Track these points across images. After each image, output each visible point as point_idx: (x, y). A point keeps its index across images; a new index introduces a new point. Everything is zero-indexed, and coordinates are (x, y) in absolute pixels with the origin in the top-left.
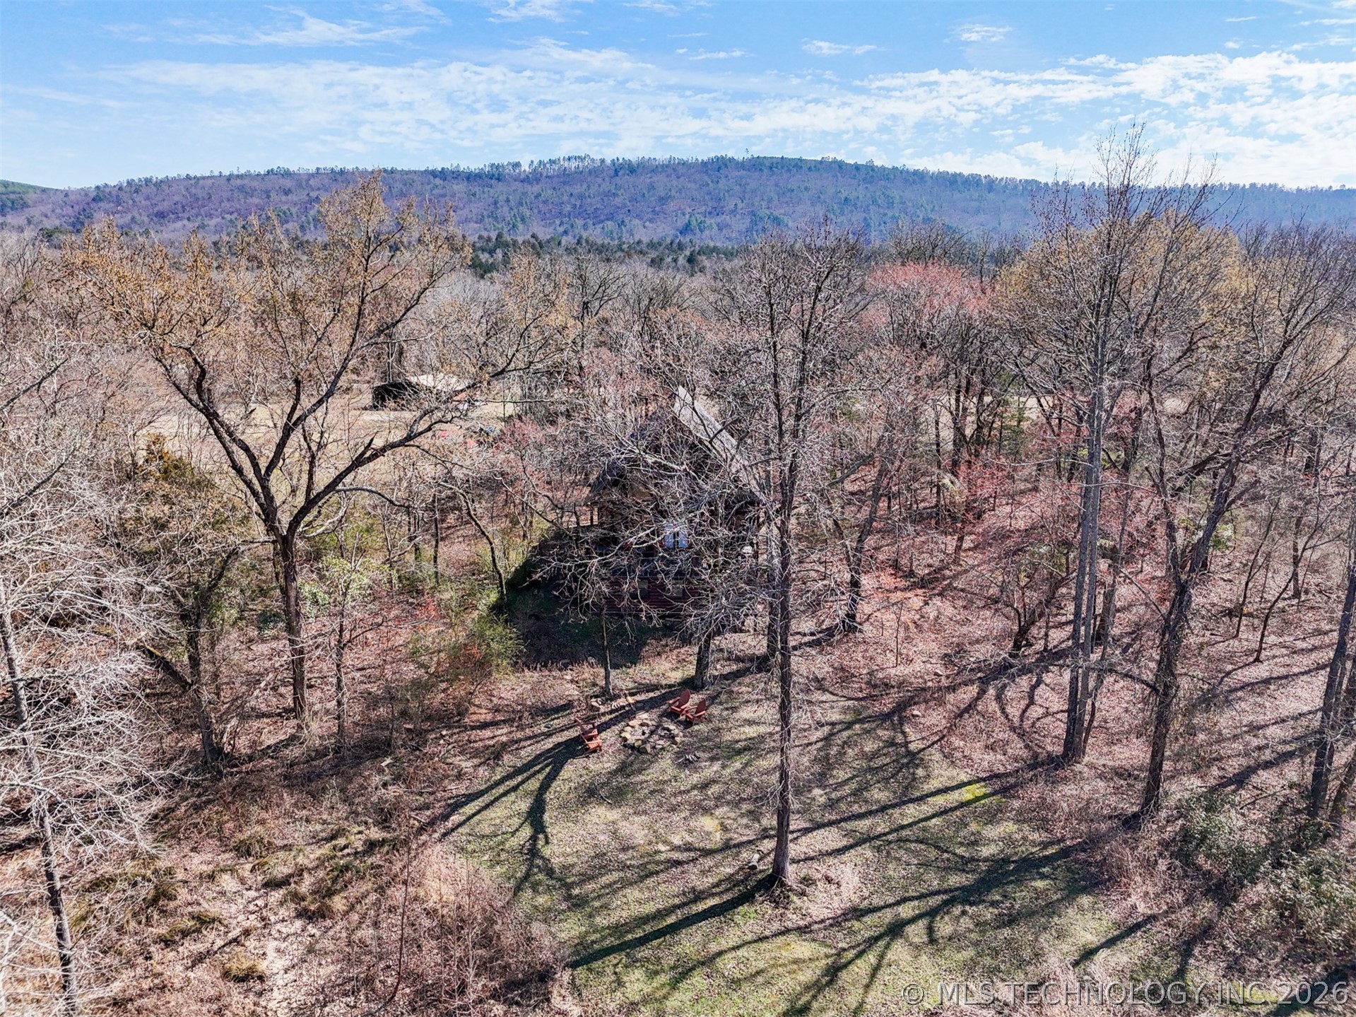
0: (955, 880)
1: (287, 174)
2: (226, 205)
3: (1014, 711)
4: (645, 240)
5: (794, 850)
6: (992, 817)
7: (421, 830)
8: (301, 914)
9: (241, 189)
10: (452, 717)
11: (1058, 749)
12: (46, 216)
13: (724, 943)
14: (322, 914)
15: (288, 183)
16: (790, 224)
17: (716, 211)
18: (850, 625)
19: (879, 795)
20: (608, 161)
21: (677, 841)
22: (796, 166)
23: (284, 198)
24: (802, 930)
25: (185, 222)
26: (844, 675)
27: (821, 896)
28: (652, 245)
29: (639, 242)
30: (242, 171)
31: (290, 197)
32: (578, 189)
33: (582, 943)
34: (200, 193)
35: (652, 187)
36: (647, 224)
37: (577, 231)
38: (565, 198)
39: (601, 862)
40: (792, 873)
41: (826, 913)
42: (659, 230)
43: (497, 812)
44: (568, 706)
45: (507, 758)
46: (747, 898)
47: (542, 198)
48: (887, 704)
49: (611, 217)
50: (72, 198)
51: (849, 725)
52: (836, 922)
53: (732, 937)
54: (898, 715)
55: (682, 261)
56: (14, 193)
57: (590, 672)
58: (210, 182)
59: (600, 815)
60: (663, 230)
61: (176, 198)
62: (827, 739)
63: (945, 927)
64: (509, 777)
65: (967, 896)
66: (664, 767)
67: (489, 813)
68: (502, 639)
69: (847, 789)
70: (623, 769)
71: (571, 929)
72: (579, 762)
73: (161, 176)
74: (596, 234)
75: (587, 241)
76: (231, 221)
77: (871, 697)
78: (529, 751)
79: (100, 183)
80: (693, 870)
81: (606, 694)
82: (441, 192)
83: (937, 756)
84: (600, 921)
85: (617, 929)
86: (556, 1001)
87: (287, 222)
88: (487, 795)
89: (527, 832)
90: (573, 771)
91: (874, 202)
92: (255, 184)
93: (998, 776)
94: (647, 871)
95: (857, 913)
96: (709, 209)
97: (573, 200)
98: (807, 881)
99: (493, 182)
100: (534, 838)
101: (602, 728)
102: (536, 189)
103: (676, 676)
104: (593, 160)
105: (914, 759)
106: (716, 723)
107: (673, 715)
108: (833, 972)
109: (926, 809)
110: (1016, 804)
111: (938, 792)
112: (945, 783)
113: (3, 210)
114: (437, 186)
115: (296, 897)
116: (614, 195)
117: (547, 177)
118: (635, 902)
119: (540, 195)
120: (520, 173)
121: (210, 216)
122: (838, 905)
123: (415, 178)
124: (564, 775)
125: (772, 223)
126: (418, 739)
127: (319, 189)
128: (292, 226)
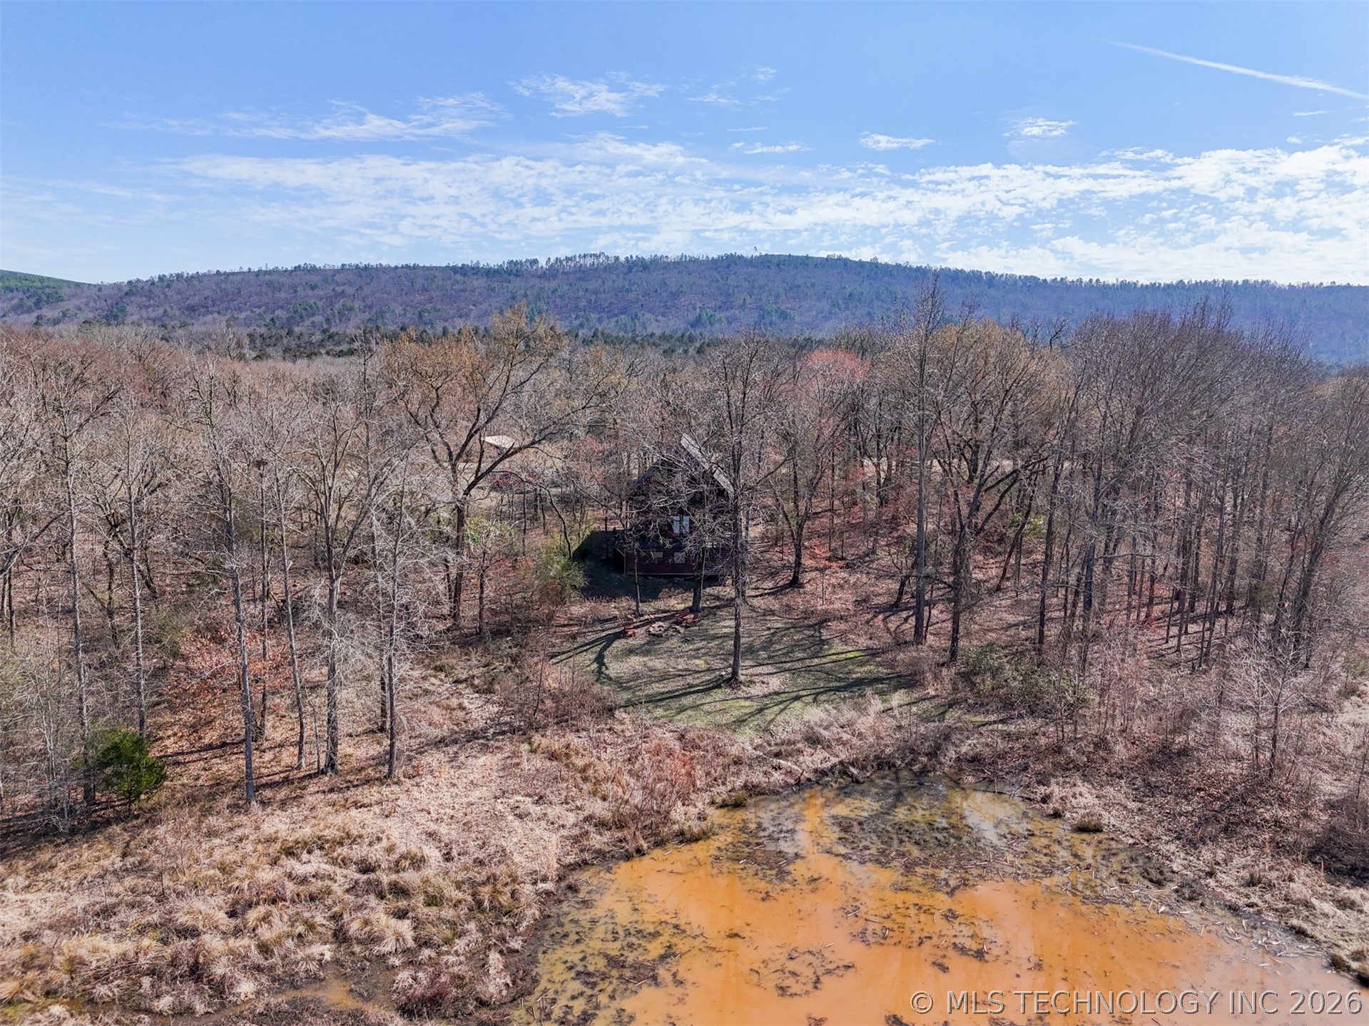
0: (835, 684)
1: (313, 270)
2: (255, 299)
3: (892, 625)
4: (658, 332)
5: (744, 672)
6: (862, 664)
8: (477, 691)
9: (270, 284)
10: (543, 622)
11: (909, 639)
12: (80, 309)
13: (703, 701)
14: (489, 692)
15: (315, 279)
16: (797, 318)
17: (726, 306)
18: (794, 585)
20: (622, 259)
21: (680, 667)
22: (802, 263)
23: (310, 293)
24: (748, 698)
25: (216, 315)
26: (789, 609)
27: (758, 687)
28: (664, 337)
29: (652, 335)
30: (271, 267)
31: (316, 292)
32: (592, 285)
34: (230, 288)
35: (664, 283)
36: (659, 318)
37: (592, 325)
38: (581, 293)
39: (637, 676)
40: (742, 679)
41: (760, 693)
42: (671, 323)
44: (615, 618)
45: (579, 639)
46: (719, 687)
47: (559, 293)
48: (812, 621)
49: (624, 311)
50: (105, 292)
52: (765, 696)
53: (709, 699)
54: (819, 626)
55: (692, 351)
56: (49, 287)
57: (626, 604)
58: (239, 277)
60: (675, 324)
61: (207, 293)
62: (773, 634)
63: (823, 697)
64: (582, 646)
65: (838, 689)
72: (623, 641)
73: (192, 272)
74: (609, 326)
75: (603, 334)
76: (260, 314)
77: (804, 618)
78: (592, 637)
79: (133, 278)
81: (638, 614)
82: (462, 287)
83: (837, 640)
86: (617, 716)
87: (313, 315)
88: (570, 653)
90: (618, 645)
92: (282, 280)
93: (871, 649)
94: (664, 677)
95: (777, 693)
96: (719, 304)
97: (588, 295)
98: (751, 682)
99: (512, 277)
100: (600, 668)
101: (635, 627)
102: (553, 284)
103: (682, 607)
104: (607, 258)
106: (705, 627)
107: (677, 623)
108: (761, 710)
110: (878, 659)
111: (834, 654)
112: (839, 651)
113: (38, 304)
114: (457, 282)
115: (472, 685)
116: (628, 291)
117: (564, 273)
118: (657, 688)
119: (556, 290)
120: (537, 270)
121: (240, 310)
122: (766, 691)
123: (437, 274)
124: (614, 645)
125: (780, 317)
126: (525, 631)
127: (344, 284)
128: (318, 319)
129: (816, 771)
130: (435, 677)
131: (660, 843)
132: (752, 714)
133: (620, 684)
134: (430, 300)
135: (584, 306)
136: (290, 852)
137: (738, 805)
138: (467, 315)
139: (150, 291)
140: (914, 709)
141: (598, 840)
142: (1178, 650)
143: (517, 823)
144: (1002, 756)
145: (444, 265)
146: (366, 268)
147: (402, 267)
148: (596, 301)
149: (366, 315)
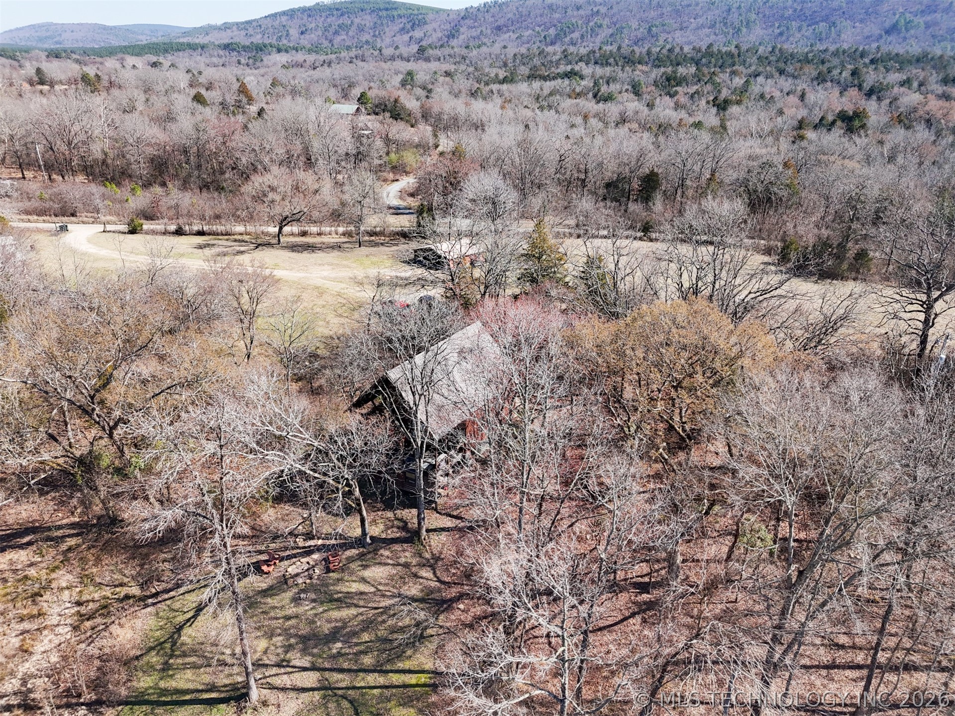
2: (538, 19)
15: (581, 1)
19: (368, 660)
23: (575, 13)
31: (580, 12)
33: (143, 692)
43: (191, 597)
46: (229, 701)
47: (769, 4)
51: (414, 601)
59: (227, 617)
62: (388, 608)
66: (286, 597)
67: (188, 596)
69: (356, 649)
70: (267, 591)
71: (148, 682)
72: (253, 578)
76: (538, 32)
79: (469, 5)
80: (227, 671)
81: (311, 534)
83: (434, 643)
84: (162, 683)
85: (163, 691)
88: (198, 583)
89: (190, 614)
94: (208, 663)
100: (188, 620)
105: (418, 641)
109: (382, 680)
113: (413, 27)
121: (527, 28)
128: (576, 35)
133: (172, 658)
135: (790, 15)
139: (476, 15)
148: (801, 10)
149: (611, 31)
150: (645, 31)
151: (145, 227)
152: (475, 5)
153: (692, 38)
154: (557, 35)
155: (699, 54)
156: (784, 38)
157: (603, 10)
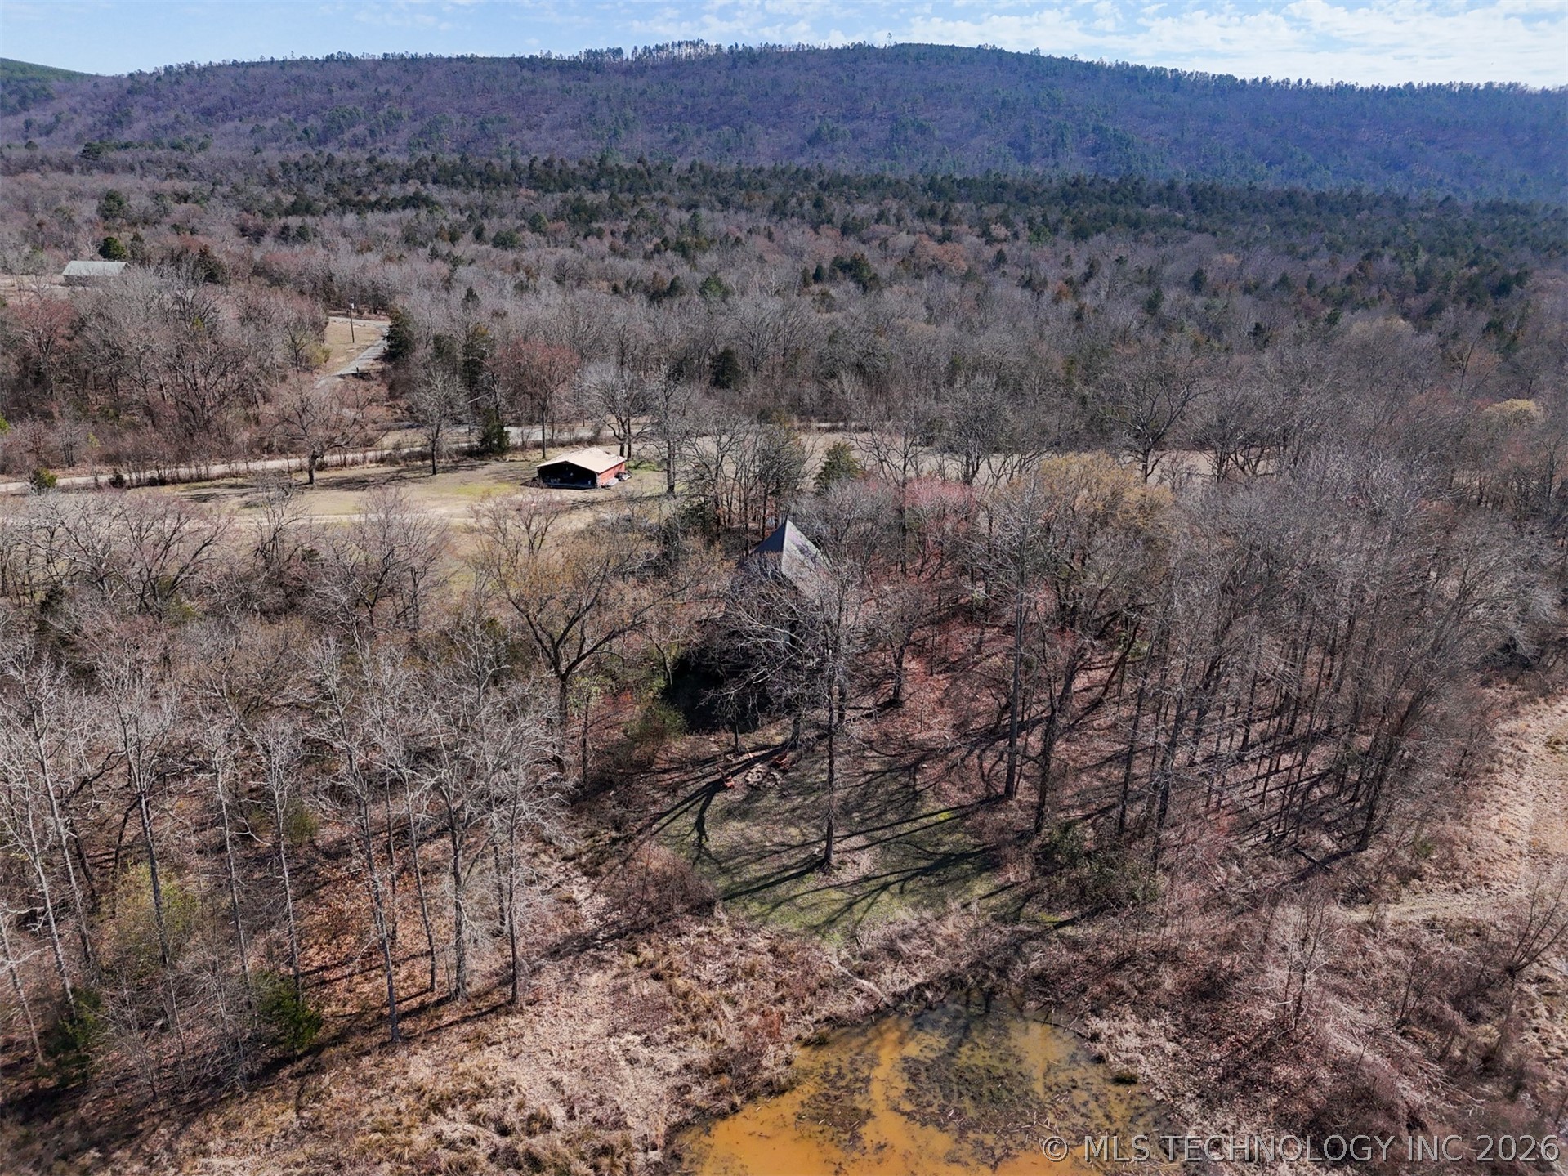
0: (923, 864)
1: (349, 61)
2: (282, 100)
3: (987, 765)
5: (836, 847)
6: (953, 830)
7: (640, 832)
8: (585, 874)
9: (298, 80)
10: (645, 766)
11: (1001, 790)
12: (75, 112)
13: (798, 891)
14: (596, 874)
15: (353, 74)
16: (937, 133)
17: (851, 115)
18: (894, 703)
19: (891, 817)
20: (726, 48)
21: (776, 840)
22: (947, 57)
23: (348, 94)
24: (839, 887)
25: (237, 122)
26: (887, 737)
27: (849, 870)
30: (298, 57)
31: (355, 92)
32: (689, 84)
33: (726, 890)
34: (252, 86)
35: (776, 83)
36: (771, 130)
37: (688, 138)
38: (675, 96)
39: (735, 851)
40: (834, 858)
41: (851, 879)
42: (784, 139)
43: (677, 824)
44: (714, 759)
45: (680, 793)
46: (810, 870)
47: (648, 96)
48: (908, 760)
49: (727, 121)
50: (103, 88)
51: (884, 773)
52: (855, 883)
53: (802, 889)
54: (914, 768)
56: (33, 79)
57: (725, 736)
58: (261, 70)
59: (735, 826)
60: (788, 139)
61: (225, 92)
62: (868, 782)
63: (910, 885)
64: (683, 803)
65: (926, 871)
66: (770, 800)
67: (674, 823)
68: (673, 718)
69: (873, 814)
70: (747, 799)
71: (722, 882)
72: (722, 795)
73: (204, 62)
75: (701, 167)
76: (289, 123)
77: (901, 755)
78: (692, 788)
80: (785, 855)
81: (736, 751)
82: (531, 87)
83: (930, 793)
84: (737, 879)
85: (747, 883)
86: (716, 914)
87: (354, 124)
88: (673, 813)
89: (695, 835)
90: (718, 800)
91: (1037, 104)
92: (313, 74)
93: (962, 807)
94: (761, 855)
95: (866, 879)
96: (843, 112)
97: (683, 99)
98: (843, 862)
99: (591, 74)
100: (700, 838)
101: (734, 774)
102: (639, 83)
103: (779, 739)
104: (707, 46)
105: (917, 795)
106: (803, 772)
107: (775, 766)
108: (850, 905)
109: (916, 825)
110: (967, 823)
111: (925, 816)
112: (931, 810)
113: (23, 103)
114: (524, 80)
115: (581, 866)
116: (732, 93)
117: (654, 67)
118: (754, 871)
119: (645, 92)
120: (621, 62)
121: (265, 115)
122: (857, 874)
123: (499, 68)
124: (713, 802)
125: (916, 132)
126: (628, 779)
127: (388, 82)
128: (360, 130)
129: (894, 995)
130: (545, 852)
131: (751, 1097)
132: (841, 912)
133: (721, 863)
134: (494, 104)
135: (680, 114)
136: (436, 1108)
137: (820, 1043)
138: (538, 126)
139: (156, 88)
140: (993, 902)
141: (699, 1094)
142: (1262, 801)
143: (628, 1071)
144: (1065, 973)
145: (508, 56)
146: (414, 59)
147: (458, 59)
148: (693, 107)
149: (417, 126)
150: (476, 128)
151: (61, 482)
152: (149, 70)
153: (552, 143)
154: (327, 129)
155: (593, 172)
156: (680, 147)
157: (396, 91)
